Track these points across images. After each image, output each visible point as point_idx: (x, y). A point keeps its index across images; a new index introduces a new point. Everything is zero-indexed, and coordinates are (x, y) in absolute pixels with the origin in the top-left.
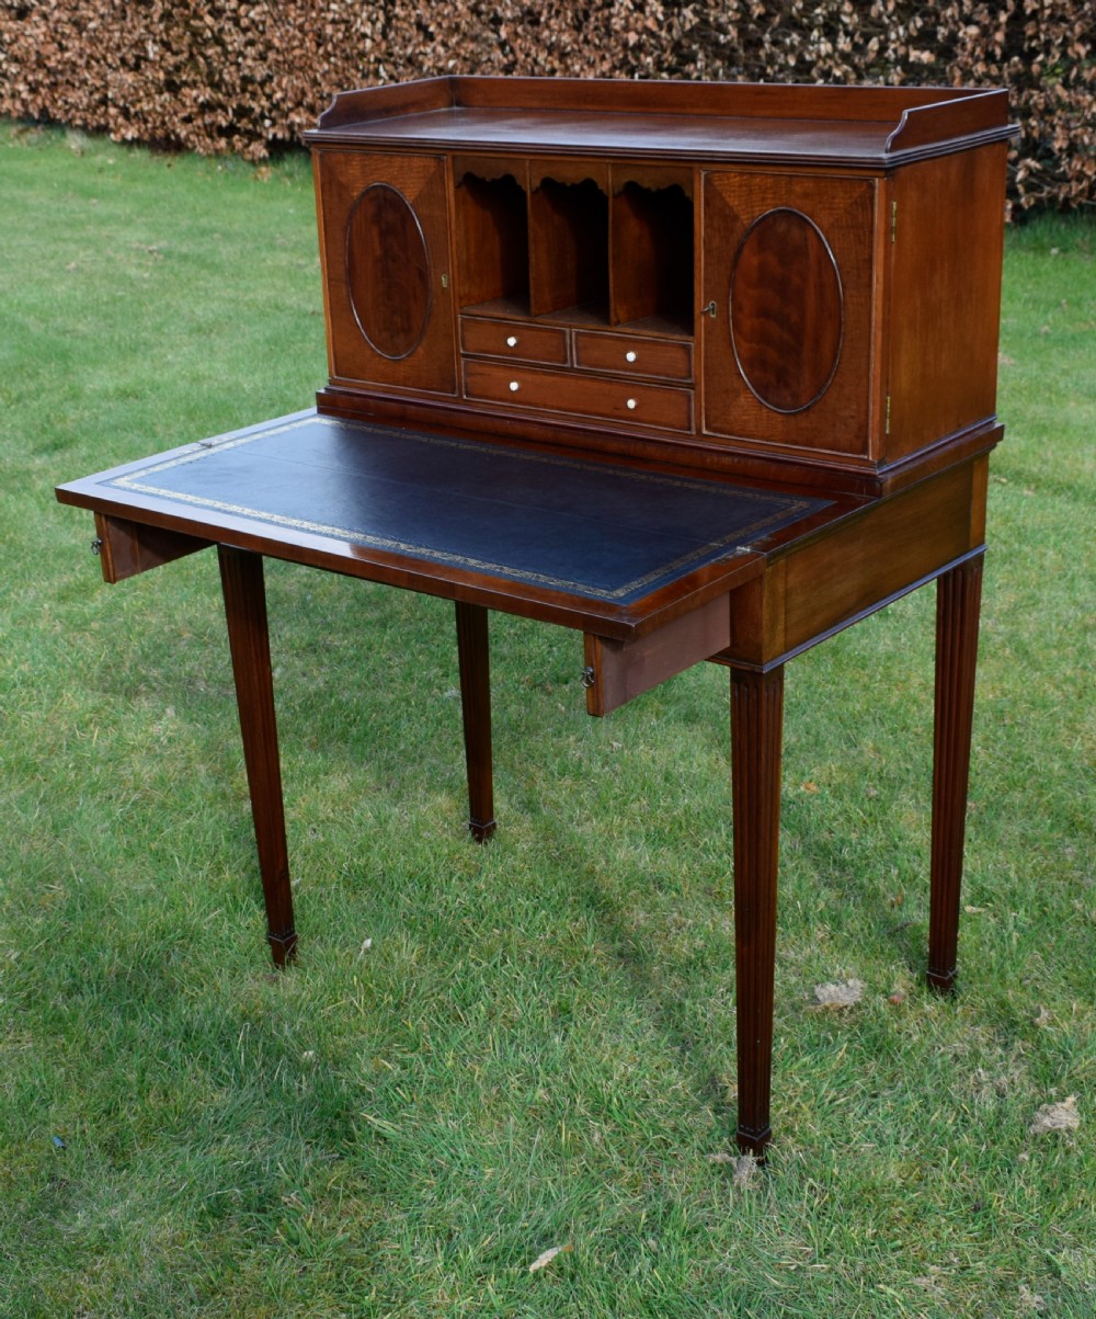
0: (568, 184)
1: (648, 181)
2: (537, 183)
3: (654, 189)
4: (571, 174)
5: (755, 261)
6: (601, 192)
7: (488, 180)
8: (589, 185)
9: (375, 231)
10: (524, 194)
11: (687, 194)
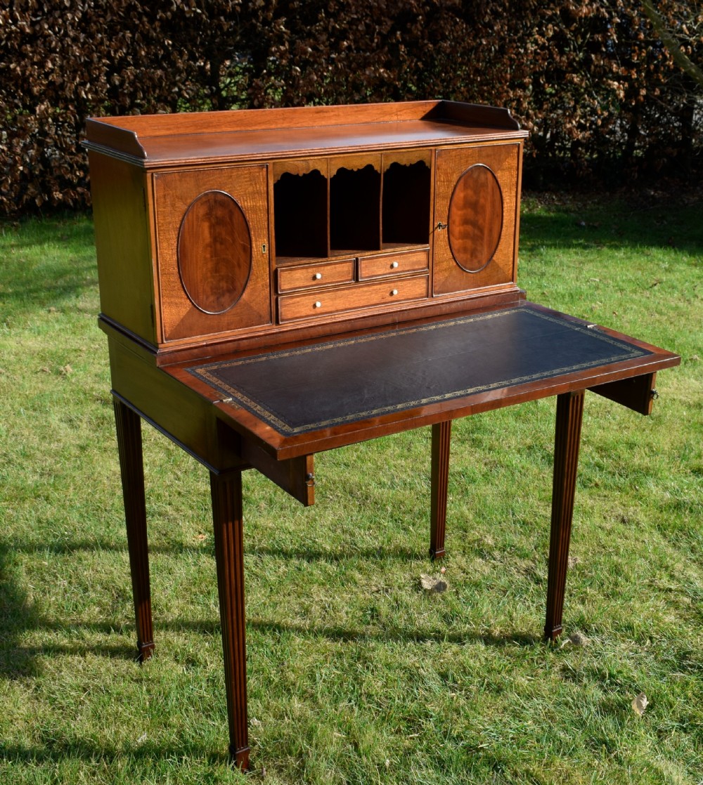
0: (355, 170)
1: (405, 161)
2: (334, 172)
3: (408, 165)
4: (357, 164)
5: (462, 195)
6: (376, 171)
7: (301, 175)
8: (369, 168)
9: (206, 225)
10: (326, 180)
11: (427, 164)
